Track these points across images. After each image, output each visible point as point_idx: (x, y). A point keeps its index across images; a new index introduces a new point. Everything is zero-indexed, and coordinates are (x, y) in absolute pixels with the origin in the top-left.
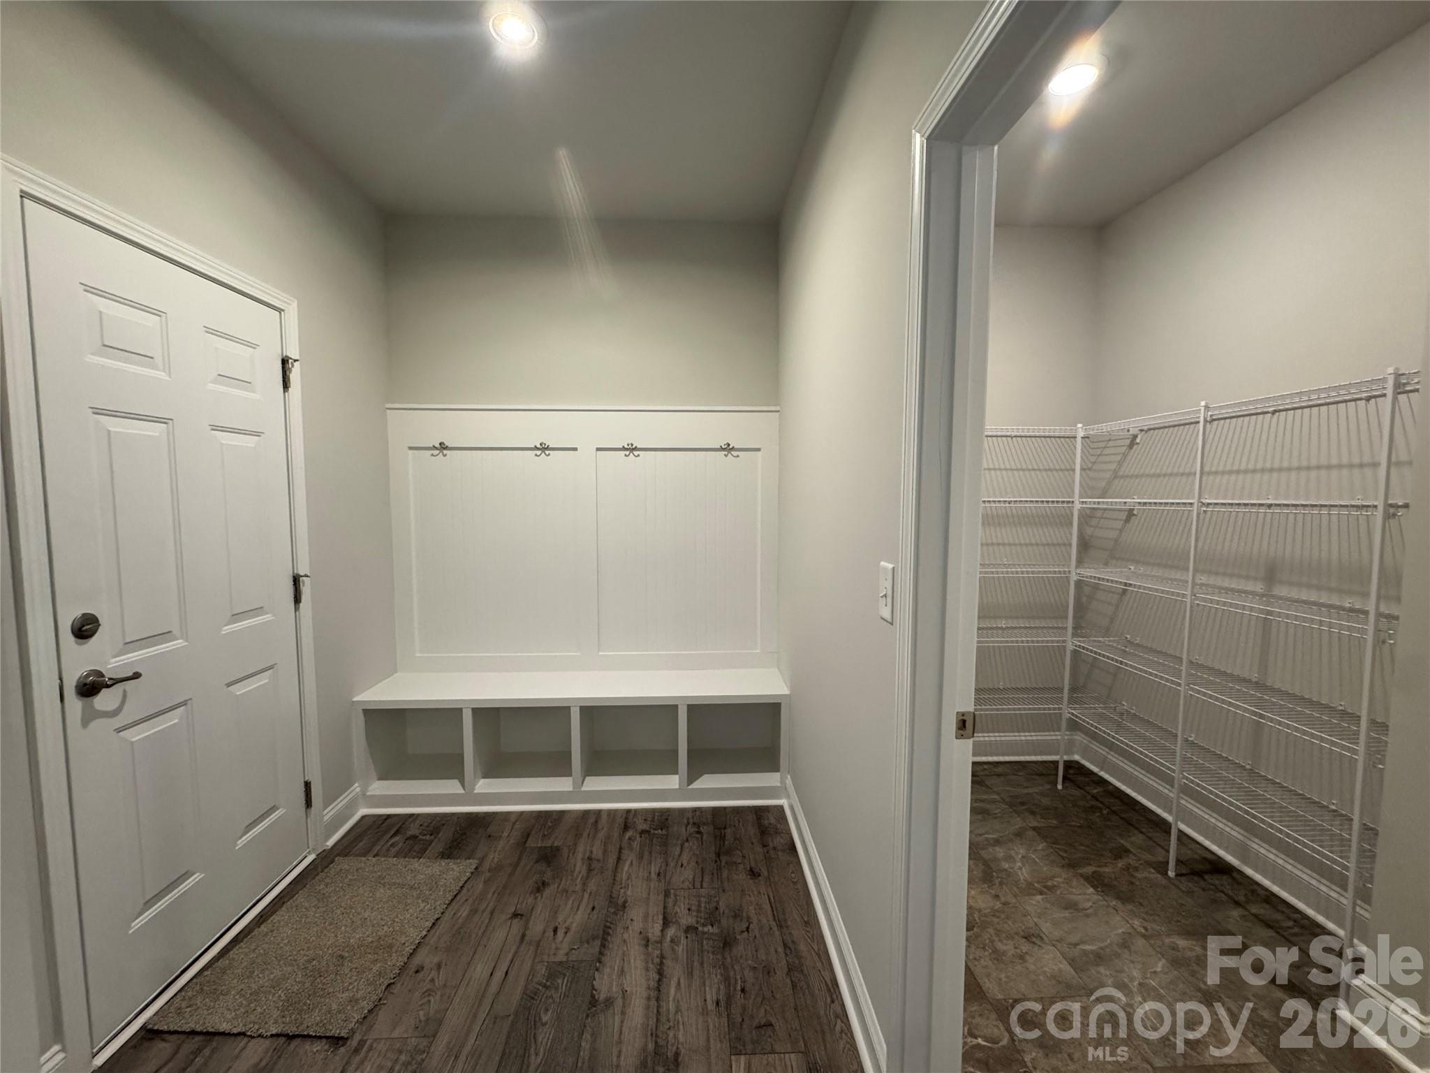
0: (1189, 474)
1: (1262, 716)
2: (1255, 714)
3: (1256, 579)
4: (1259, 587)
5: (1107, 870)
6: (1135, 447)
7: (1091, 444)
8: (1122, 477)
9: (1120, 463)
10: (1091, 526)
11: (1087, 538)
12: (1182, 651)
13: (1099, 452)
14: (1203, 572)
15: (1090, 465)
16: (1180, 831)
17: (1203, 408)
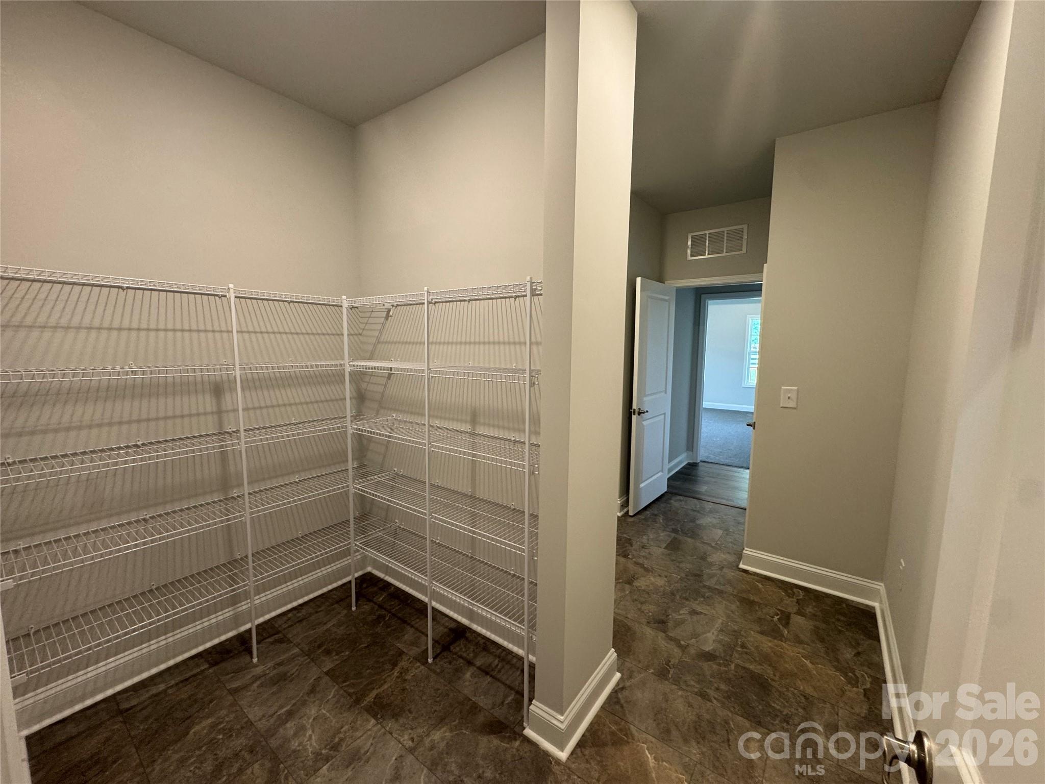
0: (420, 343)
1: (474, 533)
2: (470, 531)
3: (466, 422)
4: (467, 428)
5: (386, 687)
6: (390, 318)
7: (360, 314)
8: (383, 342)
9: (381, 331)
10: (366, 382)
11: (363, 391)
12: (425, 476)
13: (365, 320)
14: (437, 417)
15: (361, 331)
16: (433, 608)
17: (426, 293)
